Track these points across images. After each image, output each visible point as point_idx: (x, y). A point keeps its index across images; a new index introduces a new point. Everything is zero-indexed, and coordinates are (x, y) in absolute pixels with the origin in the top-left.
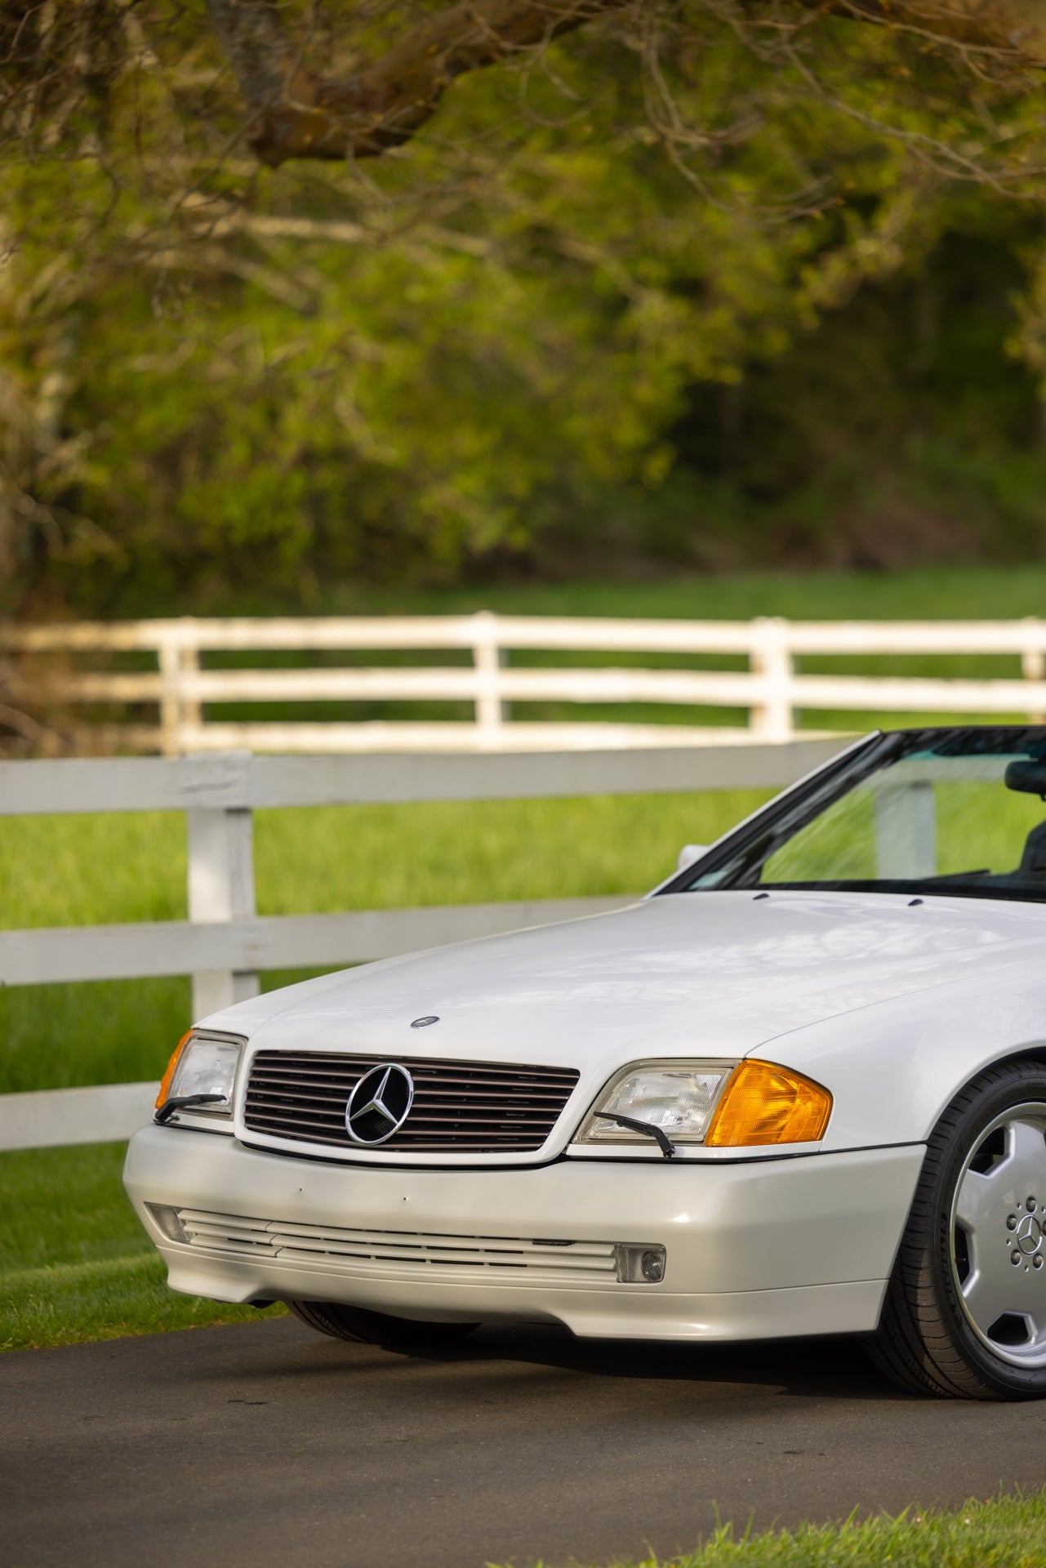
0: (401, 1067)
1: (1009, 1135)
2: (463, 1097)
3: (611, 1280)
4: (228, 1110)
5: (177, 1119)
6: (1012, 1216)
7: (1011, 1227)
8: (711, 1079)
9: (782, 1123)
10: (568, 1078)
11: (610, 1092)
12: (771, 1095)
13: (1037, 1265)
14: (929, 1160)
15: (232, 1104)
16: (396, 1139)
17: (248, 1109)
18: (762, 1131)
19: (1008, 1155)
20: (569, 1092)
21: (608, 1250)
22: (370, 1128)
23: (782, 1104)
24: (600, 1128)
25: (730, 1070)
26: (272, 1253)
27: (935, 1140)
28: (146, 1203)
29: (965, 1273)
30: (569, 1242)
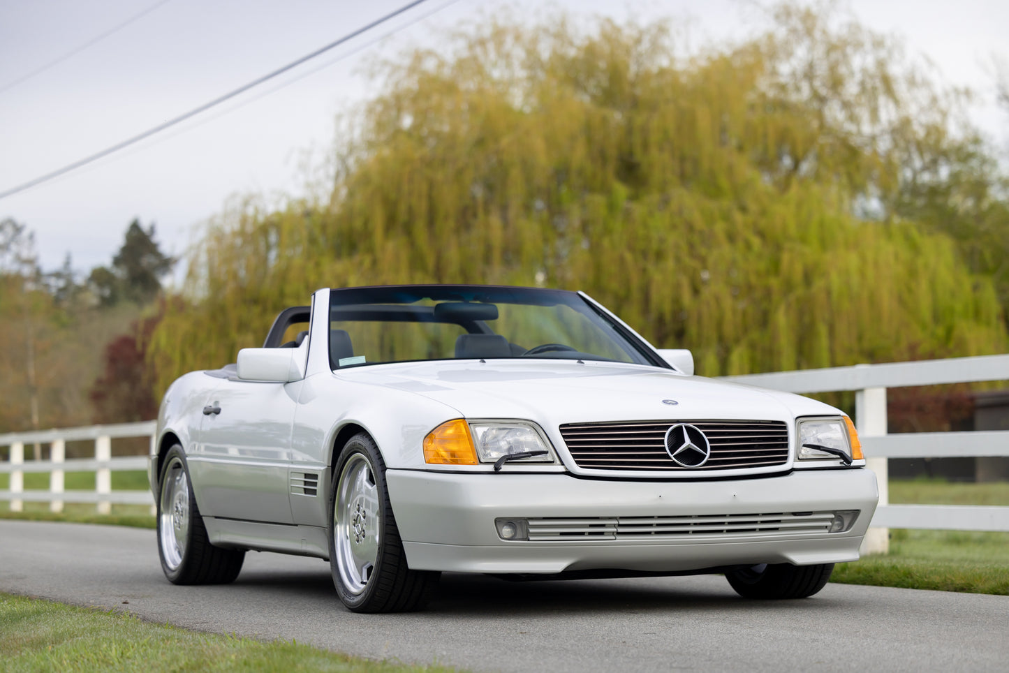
0: (690, 425)
3: (825, 532)
15: (558, 456)
16: (711, 462)
21: (830, 516)
24: (808, 453)
30: (810, 513)
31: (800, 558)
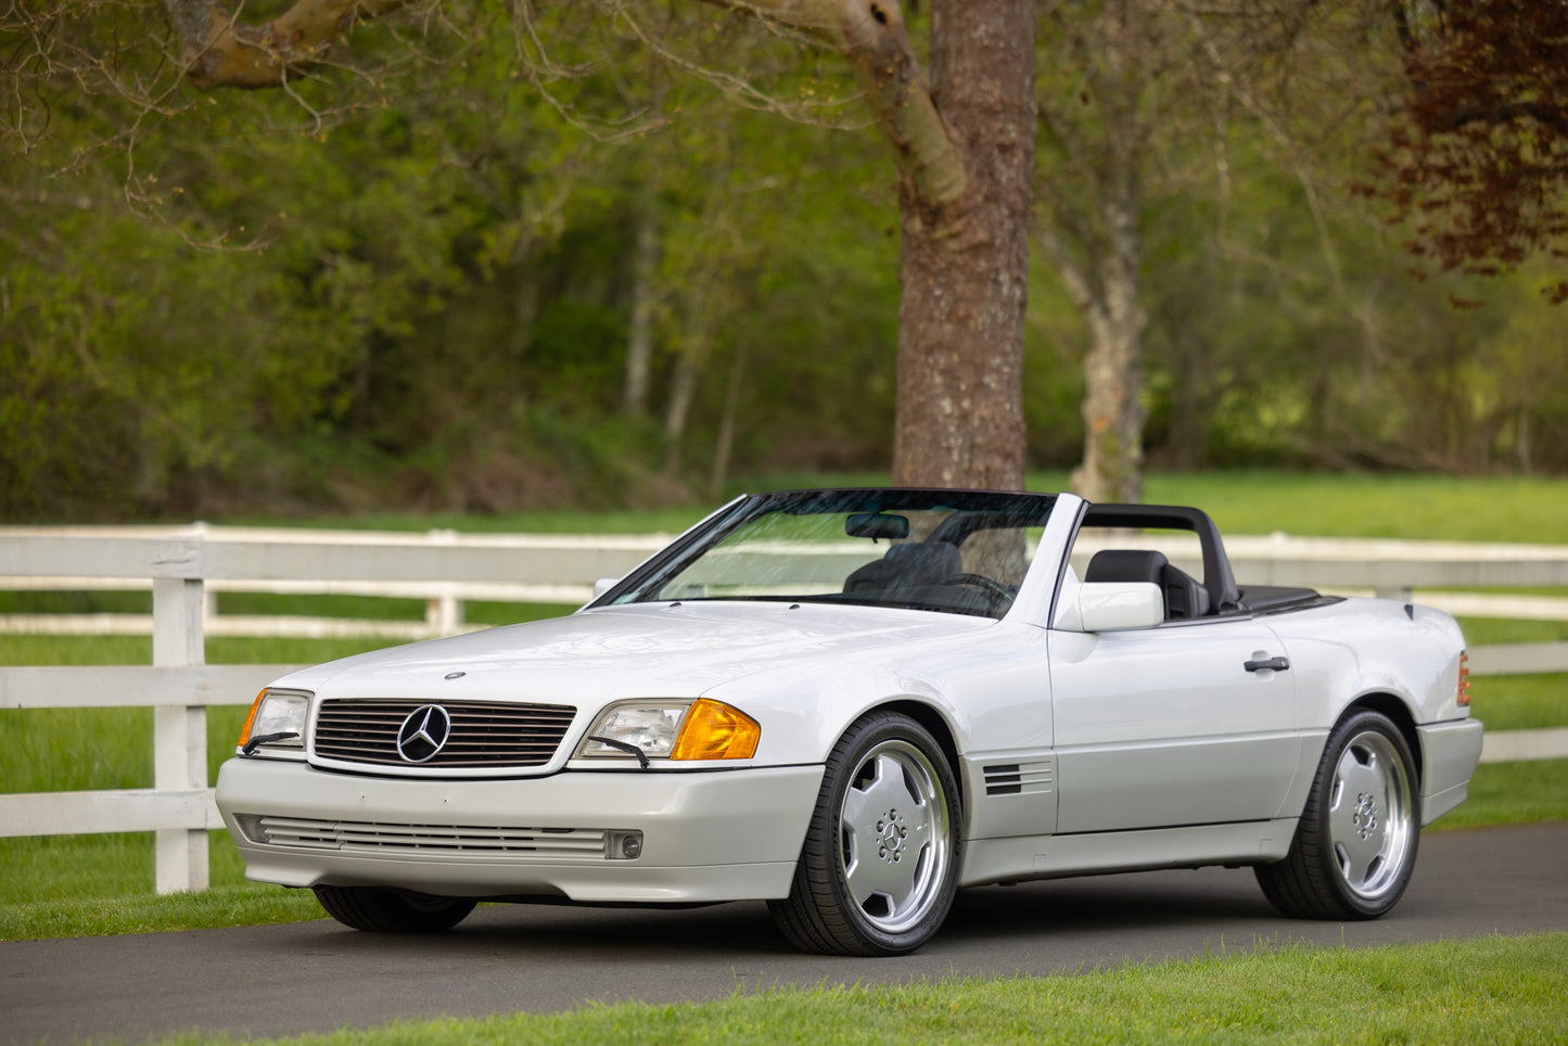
0: (441, 708)
1: (878, 764)
2: (486, 728)
3: (600, 858)
4: (301, 744)
5: (258, 752)
6: (880, 822)
7: (880, 831)
8: (675, 714)
9: (725, 745)
10: (569, 712)
11: (600, 723)
12: (720, 726)
13: (896, 859)
14: (826, 776)
15: (305, 740)
16: (438, 758)
17: (317, 741)
18: (713, 752)
19: (878, 778)
20: (569, 723)
21: (600, 836)
22: (417, 750)
23: (725, 732)
24: (590, 749)
25: (688, 707)
26: (337, 846)
27: (830, 762)
28: (234, 814)
29: (848, 861)
30: (570, 830)
31: (576, 891)
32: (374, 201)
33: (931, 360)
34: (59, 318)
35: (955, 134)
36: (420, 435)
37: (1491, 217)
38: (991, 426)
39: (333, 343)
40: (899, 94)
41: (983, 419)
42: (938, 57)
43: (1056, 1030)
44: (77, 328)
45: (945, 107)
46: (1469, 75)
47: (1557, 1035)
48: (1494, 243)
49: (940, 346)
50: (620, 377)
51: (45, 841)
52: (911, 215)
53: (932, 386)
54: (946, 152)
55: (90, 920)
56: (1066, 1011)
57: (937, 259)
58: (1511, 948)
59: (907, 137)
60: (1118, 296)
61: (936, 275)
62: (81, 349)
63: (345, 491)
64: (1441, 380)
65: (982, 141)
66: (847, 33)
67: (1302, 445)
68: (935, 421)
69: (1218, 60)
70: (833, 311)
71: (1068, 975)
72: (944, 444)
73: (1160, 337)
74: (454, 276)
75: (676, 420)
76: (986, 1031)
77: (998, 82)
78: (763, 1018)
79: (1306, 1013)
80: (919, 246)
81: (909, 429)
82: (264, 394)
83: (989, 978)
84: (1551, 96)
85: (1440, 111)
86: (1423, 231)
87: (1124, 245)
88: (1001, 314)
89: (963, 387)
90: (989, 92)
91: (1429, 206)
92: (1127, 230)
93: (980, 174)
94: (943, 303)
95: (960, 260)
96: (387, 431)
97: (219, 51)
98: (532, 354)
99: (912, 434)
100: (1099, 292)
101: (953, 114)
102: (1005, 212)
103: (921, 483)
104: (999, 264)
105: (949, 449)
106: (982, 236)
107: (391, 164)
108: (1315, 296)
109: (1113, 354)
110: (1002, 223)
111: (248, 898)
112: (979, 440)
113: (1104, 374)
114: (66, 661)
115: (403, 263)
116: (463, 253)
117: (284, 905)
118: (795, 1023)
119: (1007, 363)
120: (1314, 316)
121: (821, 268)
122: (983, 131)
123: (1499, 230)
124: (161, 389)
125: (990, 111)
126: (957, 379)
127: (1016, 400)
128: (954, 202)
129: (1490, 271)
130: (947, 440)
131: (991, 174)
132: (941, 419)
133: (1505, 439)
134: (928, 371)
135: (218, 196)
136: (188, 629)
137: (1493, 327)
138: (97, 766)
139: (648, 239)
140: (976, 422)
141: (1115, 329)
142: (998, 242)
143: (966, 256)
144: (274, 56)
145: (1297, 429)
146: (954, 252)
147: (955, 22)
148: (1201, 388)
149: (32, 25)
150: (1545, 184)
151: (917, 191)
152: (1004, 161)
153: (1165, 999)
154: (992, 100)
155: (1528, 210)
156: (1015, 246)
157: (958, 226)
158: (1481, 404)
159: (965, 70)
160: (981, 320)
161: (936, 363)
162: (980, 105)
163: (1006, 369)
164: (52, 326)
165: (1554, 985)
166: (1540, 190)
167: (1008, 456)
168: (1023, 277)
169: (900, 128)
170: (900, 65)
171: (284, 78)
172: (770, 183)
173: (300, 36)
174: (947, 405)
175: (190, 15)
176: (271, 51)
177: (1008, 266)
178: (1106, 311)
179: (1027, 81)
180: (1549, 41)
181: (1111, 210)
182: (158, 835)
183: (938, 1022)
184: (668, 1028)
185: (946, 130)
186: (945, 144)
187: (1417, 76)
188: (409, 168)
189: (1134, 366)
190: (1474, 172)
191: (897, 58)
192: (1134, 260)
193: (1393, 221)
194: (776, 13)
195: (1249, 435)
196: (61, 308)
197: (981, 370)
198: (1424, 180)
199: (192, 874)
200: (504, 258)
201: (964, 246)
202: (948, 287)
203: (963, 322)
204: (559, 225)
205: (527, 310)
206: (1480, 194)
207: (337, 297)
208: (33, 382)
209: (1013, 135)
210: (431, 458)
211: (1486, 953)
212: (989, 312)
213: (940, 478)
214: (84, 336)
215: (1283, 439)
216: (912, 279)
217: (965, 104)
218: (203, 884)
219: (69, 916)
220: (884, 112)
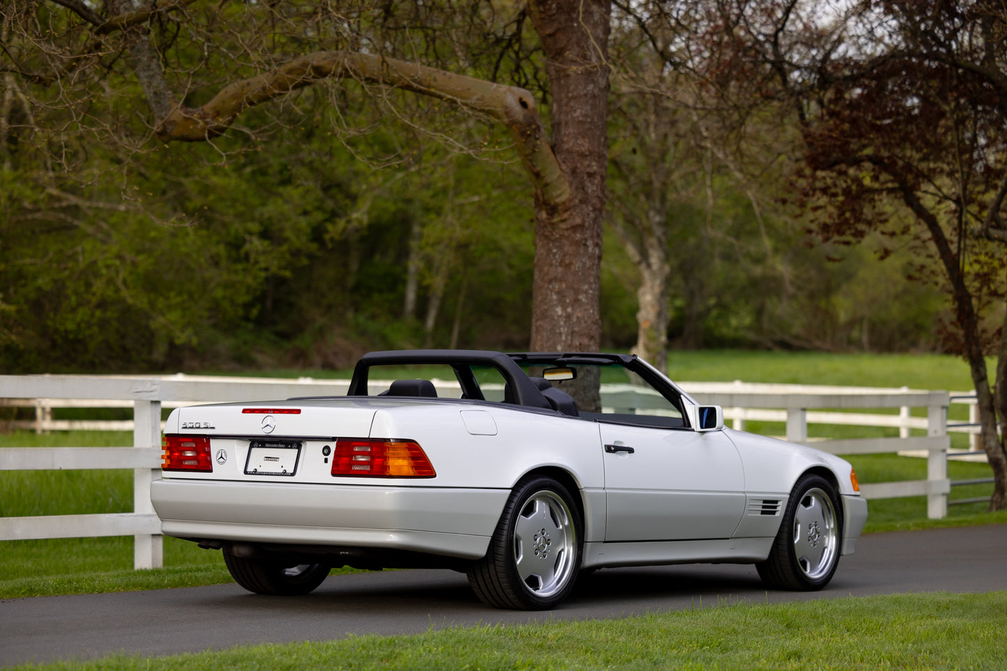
32: (271, 209)
33: (551, 286)
34: (108, 267)
35: (564, 167)
36: (299, 329)
37: (848, 215)
38: (583, 322)
39: (250, 280)
40: (535, 146)
41: (578, 318)
42: (556, 126)
43: (606, 651)
44: (117, 272)
45: (559, 153)
46: (836, 139)
47: (883, 654)
48: (850, 228)
49: (556, 279)
50: (402, 299)
51: (81, 540)
52: (540, 210)
53: (551, 300)
54: (559, 177)
55: (89, 585)
56: (613, 640)
57: (554, 233)
58: (858, 603)
59: (538, 168)
60: (655, 258)
61: (553, 241)
62: (119, 283)
63: (260, 358)
64: (823, 303)
65: (578, 171)
66: (507, 113)
67: (751, 336)
68: (553, 319)
69: (705, 134)
70: (511, 266)
71: (614, 619)
72: (558, 331)
73: (678, 280)
74: (314, 247)
75: (430, 322)
76: (568, 651)
77: (587, 140)
78: (444, 643)
79: (745, 640)
80: (545, 226)
81: (539, 323)
82: (216, 307)
83: (572, 620)
84: (879, 151)
85: (822, 159)
86: (812, 221)
87: (659, 231)
88: (588, 262)
89: (568, 301)
90: (583, 145)
91: (815, 209)
92: (660, 224)
93: (577, 188)
94: (557, 256)
95: (566, 234)
96: (282, 327)
97: (174, 121)
98: (357, 288)
99: (541, 326)
100: (644, 255)
101: (563, 157)
102: (591, 208)
103: (546, 352)
104: (587, 236)
105: (560, 334)
106: (578, 221)
107: (281, 189)
108: (758, 260)
109: (652, 288)
110: (589, 214)
111: (177, 572)
112: (576, 329)
113: (648, 298)
114: (107, 444)
115: (286, 240)
116: (317, 234)
117: (196, 577)
118: (461, 647)
119: (591, 289)
120: (758, 271)
121: (505, 244)
122: (579, 165)
123: (852, 221)
124: (161, 303)
125: (583, 155)
126: (564, 296)
127: (596, 308)
128: (564, 203)
129: (847, 243)
130: (559, 329)
131: (583, 188)
132: (556, 318)
133: (855, 334)
134: (549, 293)
135: (191, 205)
136: (153, 428)
137: (849, 277)
138: (111, 500)
139: (416, 229)
140: (575, 320)
141: (654, 274)
142: (586, 224)
143: (570, 232)
144: (201, 123)
145: (749, 328)
146: (563, 229)
147: (564, 108)
148: (699, 307)
149: (71, 106)
150: (876, 197)
151: (543, 196)
152: (590, 181)
153: (668, 633)
154: (583, 149)
155: (867, 212)
156: (596, 226)
157: (566, 215)
158: (843, 317)
159: (570, 133)
160: (577, 265)
161: (554, 288)
162: (578, 151)
163: (591, 292)
164: (104, 271)
165: (882, 624)
166: (873, 200)
167: (592, 338)
168: (600, 242)
169: (535, 164)
170: (534, 130)
171: (206, 135)
172: (476, 199)
173: (218, 114)
174: (559, 311)
175: (159, 102)
176: (199, 121)
177: (592, 237)
178: (649, 266)
179: (602, 139)
180: (878, 122)
181: (652, 214)
182: (136, 538)
183: (541, 646)
184: (390, 650)
185: (559, 165)
186: (559, 172)
187: (809, 139)
188: (289, 191)
189: (663, 294)
190: (839, 191)
191: (533, 127)
192: (663, 239)
193: (796, 217)
194: (469, 102)
195: (725, 331)
196: (109, 262)
197: (577, 292)
198: (814, 195)
199: (154, 559)
200: (337, 237)
201: (569, 226)
202: (560, 248)
203: (568, 266)
204: (366, 220)
205: (354, 266)
206: (843, 203)
207: (252, 257)
208: (94, 300)
209: (595, 168)
210: (304, 341)
211: (845, 607)
212: (581, 261)
213: (556, 349)
214: (121, 276)
215: (741, 333)
216: (541, 243)
217: (569, 151)
218: (160, 564)
219: (77, 582)
220: (527, 155)
